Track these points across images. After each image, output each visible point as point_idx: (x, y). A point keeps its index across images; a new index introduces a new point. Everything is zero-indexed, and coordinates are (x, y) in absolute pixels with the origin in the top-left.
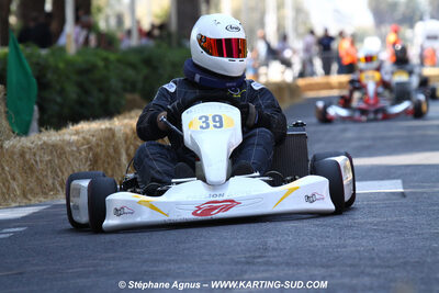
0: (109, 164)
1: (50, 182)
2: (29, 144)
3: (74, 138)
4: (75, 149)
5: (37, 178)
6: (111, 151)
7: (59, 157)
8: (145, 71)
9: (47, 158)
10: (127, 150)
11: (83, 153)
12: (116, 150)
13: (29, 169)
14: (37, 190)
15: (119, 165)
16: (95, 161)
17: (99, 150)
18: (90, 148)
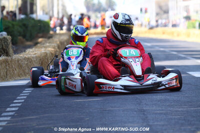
1: (27, 71)
2: (20, 58)
3: (34, 56)
4: (35, 59)
5: (23, 70)
7: (30, 62)
9: (26, 63)
12: (48, 60)
13: (20, 66)
14: (23, 74)
18: (40, 59)
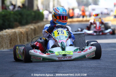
0: (14, 41)
4: (6, 37)
6: (15, 37)
8: (20, 16)
10: (19, 37)
11: (8, 38)
15: (17, 41)
16: (11, 40)
17: (12, 37)
18: (10, 37)
